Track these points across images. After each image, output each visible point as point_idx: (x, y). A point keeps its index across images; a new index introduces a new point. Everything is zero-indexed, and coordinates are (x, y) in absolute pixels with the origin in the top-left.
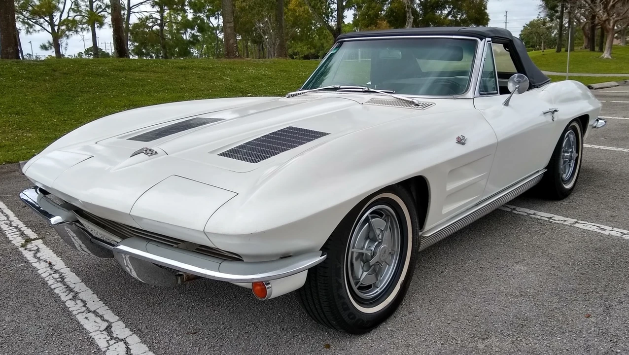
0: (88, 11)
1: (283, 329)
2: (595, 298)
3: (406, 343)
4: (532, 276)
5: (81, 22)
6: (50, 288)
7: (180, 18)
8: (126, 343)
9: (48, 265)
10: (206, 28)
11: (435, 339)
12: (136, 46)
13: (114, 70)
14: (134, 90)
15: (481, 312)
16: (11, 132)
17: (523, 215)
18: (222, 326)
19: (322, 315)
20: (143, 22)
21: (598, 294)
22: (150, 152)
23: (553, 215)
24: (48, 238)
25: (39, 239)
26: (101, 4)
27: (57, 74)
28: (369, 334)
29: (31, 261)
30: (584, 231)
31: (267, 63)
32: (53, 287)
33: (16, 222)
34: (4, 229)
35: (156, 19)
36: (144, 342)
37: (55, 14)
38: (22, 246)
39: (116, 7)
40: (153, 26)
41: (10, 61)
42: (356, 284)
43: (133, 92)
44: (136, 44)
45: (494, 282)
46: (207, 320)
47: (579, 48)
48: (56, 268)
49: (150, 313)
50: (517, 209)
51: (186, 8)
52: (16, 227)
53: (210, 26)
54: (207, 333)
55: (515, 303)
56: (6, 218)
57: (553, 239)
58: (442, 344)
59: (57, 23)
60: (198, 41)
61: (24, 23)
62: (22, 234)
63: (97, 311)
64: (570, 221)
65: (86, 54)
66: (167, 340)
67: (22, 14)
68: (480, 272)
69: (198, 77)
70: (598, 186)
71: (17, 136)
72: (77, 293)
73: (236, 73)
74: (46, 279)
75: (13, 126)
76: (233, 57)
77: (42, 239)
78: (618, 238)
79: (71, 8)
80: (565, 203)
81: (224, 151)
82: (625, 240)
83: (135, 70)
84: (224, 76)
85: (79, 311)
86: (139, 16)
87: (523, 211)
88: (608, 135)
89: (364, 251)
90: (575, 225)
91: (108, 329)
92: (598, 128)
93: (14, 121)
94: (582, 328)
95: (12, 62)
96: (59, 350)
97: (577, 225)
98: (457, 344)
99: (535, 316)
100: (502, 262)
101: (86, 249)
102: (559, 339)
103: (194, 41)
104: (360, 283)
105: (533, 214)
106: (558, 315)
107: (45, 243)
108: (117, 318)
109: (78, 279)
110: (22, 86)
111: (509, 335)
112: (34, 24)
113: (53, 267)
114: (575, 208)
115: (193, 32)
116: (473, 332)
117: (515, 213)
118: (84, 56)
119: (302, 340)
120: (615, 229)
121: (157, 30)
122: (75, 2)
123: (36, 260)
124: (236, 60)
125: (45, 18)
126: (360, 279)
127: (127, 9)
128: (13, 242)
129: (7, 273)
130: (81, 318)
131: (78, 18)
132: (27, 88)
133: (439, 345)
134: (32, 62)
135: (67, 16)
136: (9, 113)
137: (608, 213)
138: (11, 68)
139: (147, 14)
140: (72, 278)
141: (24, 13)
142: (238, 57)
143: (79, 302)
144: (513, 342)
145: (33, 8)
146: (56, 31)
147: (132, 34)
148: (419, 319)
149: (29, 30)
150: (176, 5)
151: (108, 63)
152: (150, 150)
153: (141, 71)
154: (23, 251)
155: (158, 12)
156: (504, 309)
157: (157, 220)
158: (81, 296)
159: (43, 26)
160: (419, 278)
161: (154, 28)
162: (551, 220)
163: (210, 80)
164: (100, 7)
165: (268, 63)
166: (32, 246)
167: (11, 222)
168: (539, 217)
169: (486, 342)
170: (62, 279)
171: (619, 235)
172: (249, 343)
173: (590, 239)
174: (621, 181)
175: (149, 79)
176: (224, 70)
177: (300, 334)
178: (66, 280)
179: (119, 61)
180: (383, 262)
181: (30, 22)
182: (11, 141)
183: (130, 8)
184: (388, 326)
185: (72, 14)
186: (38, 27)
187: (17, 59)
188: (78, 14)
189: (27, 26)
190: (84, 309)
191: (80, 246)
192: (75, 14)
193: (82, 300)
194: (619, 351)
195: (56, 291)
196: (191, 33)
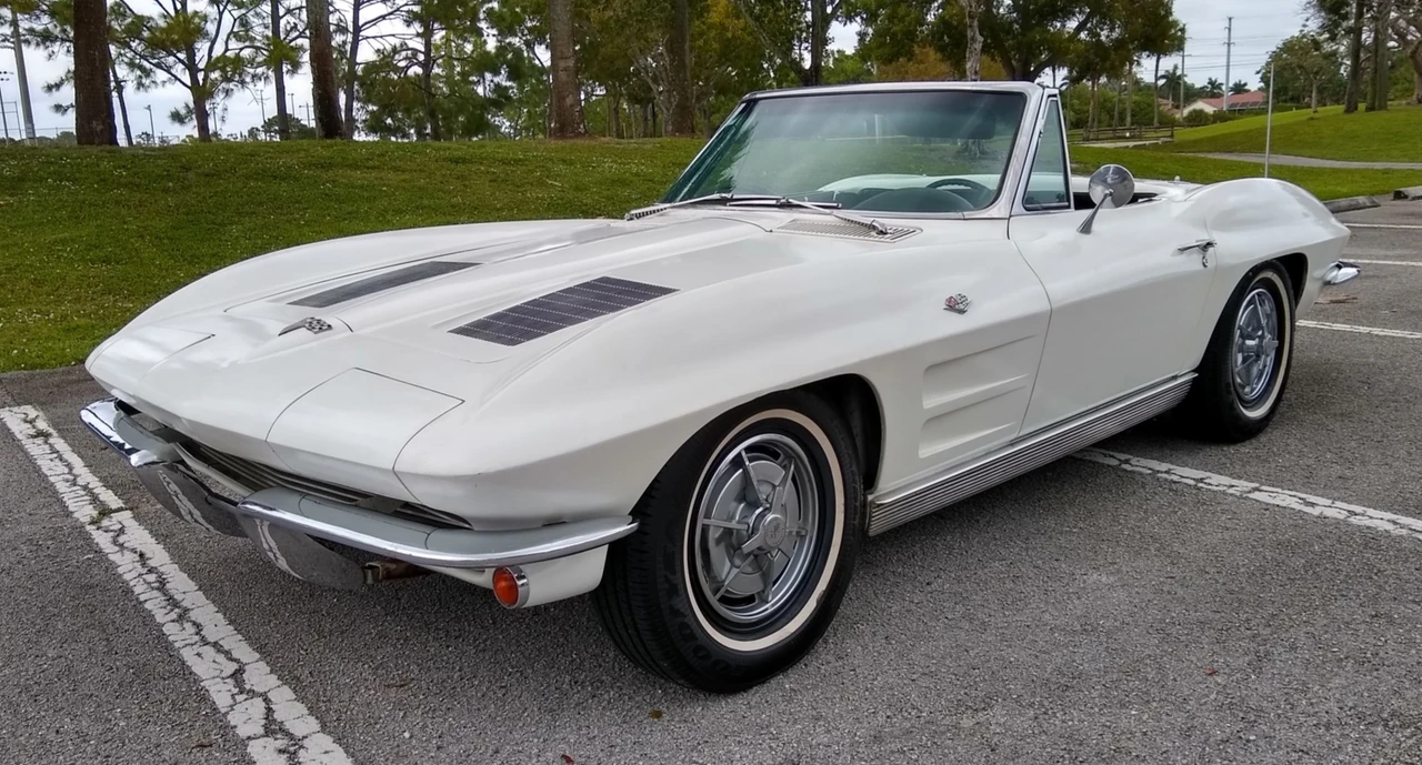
0: (267, 37)
1: (576, 683)
2: (1239, 640)
3: (814, 713)
4: (1122, 594)
5: (252, 62)
6: (137, 599)
7: (469, 48)
8: (267, 700)
9: (138, 559)
10: (526, 70)
11: (875, 708)
12: (372, 113)
13: (310, 166)
14: (350, 209)
15: (989, 661)
16: (92, 299)
17: (1141, 474)
18: (458, 673)
19: (641, 649)
20: (386, 60)
21: (1249, 632)
22: (319, 327)
23: (1208, 474)
24: (145, 508)
25: (126, 509)
26: (297, 21)
27: (191, 175)
28: (745, 695)
29: (107, 551)
30: (1267, 507)
31: (646, 147)
32: (142, 598)
33: (86, 476)
34: (60, 491)
35: (415, 51)
36: (301, 699)
37: (198, 45)
38: (92, 523)
39: (319, 30)
40: (408, 67)
41: (94, 150)
42: (715, 592)
43: (349, 213)
44: (371, 108)
45: (1034, 606)
46: (430, 663)
47: (1404, 102)
48: (152, 563)
49: (321, 648)
50: (1134, 461)
51: (483, 25)
52: (85, 488)
53: (535, 65)
54: (425, 686)
55: (1066, 646)
56: (66, 470)
57: (1192, 523)
58: (888, 717)
59: (202, 65)
60: (509, 98)
61: (132, 65)
62: (95, 499)
63: (221, 642)
64: (1244, 485)
65: (266, 132)
66: (346, 697)
67: (130, 47)
68: (1009, 585)
69: (491, 181)
70: (1335, 415)
71: (103, 307)
72: (186, 610)
73: (576, 170)
74: (132, 584)
75: (97, 286)
76: (572, 135)
77: (131, 509)
78: (1337, 522)
79: (232, 32)
80: (1245, 449)
81: (462, 323)
82: (1353, 525)
83: (355, 166)
84: (547, 177)
85: (186, 642)
86: (377, 45)
87: (1143, 465)
88: (1403, 303)
89: (733, 525)
90: (1251, 496)
91: (237, 676)
92: (1334, 284)
93: (99, 277)
94: (1191, 695)
95: (101, 151)
96: (141, 709)
97: (1256, 495)
98: (919, 717)
99: (1099, 670)
100: (1064, 566)
101: (201, 520)
102: (1133, 712)
103: (500, 100)
104: (723, 590)
105: (1166, 472)
106: (1149, 669)
107: (136, 517)
108: (257, 656)
109: (192, 585)
110: (118, 203)
111: (1031, 705)
112: (154, 69)
113: (148, 562)
114: (1266, 461)
115: (496, 80)
116: (959, 697)
117: (1125, 470)
118: (262, 136)
119: (609, 702)
120: (1338, 504)
121: (417, 75)
122: (242, 20)
123: (117, 548)
124: (579, 142)
125: (179, 55)
126: (724, 581)
127: (351, 29)
128: (76, 515)
129: (57, 571)
130: (188, 655)
131: (246, 53)
132: (129, 207)
133: (881, 719)
134: (141, 151)
135: (223, 50)
136: (90, 260)
137: (1337, 470)
138: (98, 165)
139: (396, 42)
140: (180, 583)
141: (133, 45)
142: (584, 134)
143: (188, 625)
144: (1036, 718)
145: (152, 33)
146: (201, 82)
147: (361, 85)
148: (854, 670)
149: (144, 81)
150: (459, 19)
151: (298, 151)
152: (319, 321)
153: (368, 168)
154: (93, 533)
155: (418, 35)
156: (1037, 657)
157: (312, 451)
158: (193, 615)
159: (173, 71)
160: (876, 595)
161: (411, 72)
162: (1200, 485)
163: (518, 187)
164: (295, 27)
165: (649, 146)
166: (111, 522)
167: (76, 477)
168: (1175, 478)
169: (981, 716)
170: (162, 585)
171: (1342, 516)
172: (504, 705)
173: (1274, 524)
174: (1392, 404)
175: (384, 185)
176: (549, 165)
177: (608, 691)
178: (168, 586)
179: (323, 147)
180: (773, 548)
181: (145, 64)
182: (91, 319)
183: (357, 29)
184: (786, 682)
185: (233, 44)
186: (161, 75)
187: (111, 144)
188: (247, 44)
189: (139, 73)
190: (197, 638)
191: (190, 513)
192: (241, 45)
193: (194, 623)
194: (1252, 738)
195: (148, 606)
196: (492, 81)
